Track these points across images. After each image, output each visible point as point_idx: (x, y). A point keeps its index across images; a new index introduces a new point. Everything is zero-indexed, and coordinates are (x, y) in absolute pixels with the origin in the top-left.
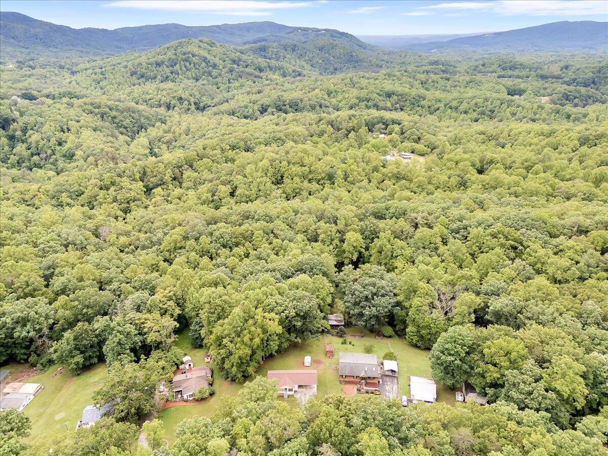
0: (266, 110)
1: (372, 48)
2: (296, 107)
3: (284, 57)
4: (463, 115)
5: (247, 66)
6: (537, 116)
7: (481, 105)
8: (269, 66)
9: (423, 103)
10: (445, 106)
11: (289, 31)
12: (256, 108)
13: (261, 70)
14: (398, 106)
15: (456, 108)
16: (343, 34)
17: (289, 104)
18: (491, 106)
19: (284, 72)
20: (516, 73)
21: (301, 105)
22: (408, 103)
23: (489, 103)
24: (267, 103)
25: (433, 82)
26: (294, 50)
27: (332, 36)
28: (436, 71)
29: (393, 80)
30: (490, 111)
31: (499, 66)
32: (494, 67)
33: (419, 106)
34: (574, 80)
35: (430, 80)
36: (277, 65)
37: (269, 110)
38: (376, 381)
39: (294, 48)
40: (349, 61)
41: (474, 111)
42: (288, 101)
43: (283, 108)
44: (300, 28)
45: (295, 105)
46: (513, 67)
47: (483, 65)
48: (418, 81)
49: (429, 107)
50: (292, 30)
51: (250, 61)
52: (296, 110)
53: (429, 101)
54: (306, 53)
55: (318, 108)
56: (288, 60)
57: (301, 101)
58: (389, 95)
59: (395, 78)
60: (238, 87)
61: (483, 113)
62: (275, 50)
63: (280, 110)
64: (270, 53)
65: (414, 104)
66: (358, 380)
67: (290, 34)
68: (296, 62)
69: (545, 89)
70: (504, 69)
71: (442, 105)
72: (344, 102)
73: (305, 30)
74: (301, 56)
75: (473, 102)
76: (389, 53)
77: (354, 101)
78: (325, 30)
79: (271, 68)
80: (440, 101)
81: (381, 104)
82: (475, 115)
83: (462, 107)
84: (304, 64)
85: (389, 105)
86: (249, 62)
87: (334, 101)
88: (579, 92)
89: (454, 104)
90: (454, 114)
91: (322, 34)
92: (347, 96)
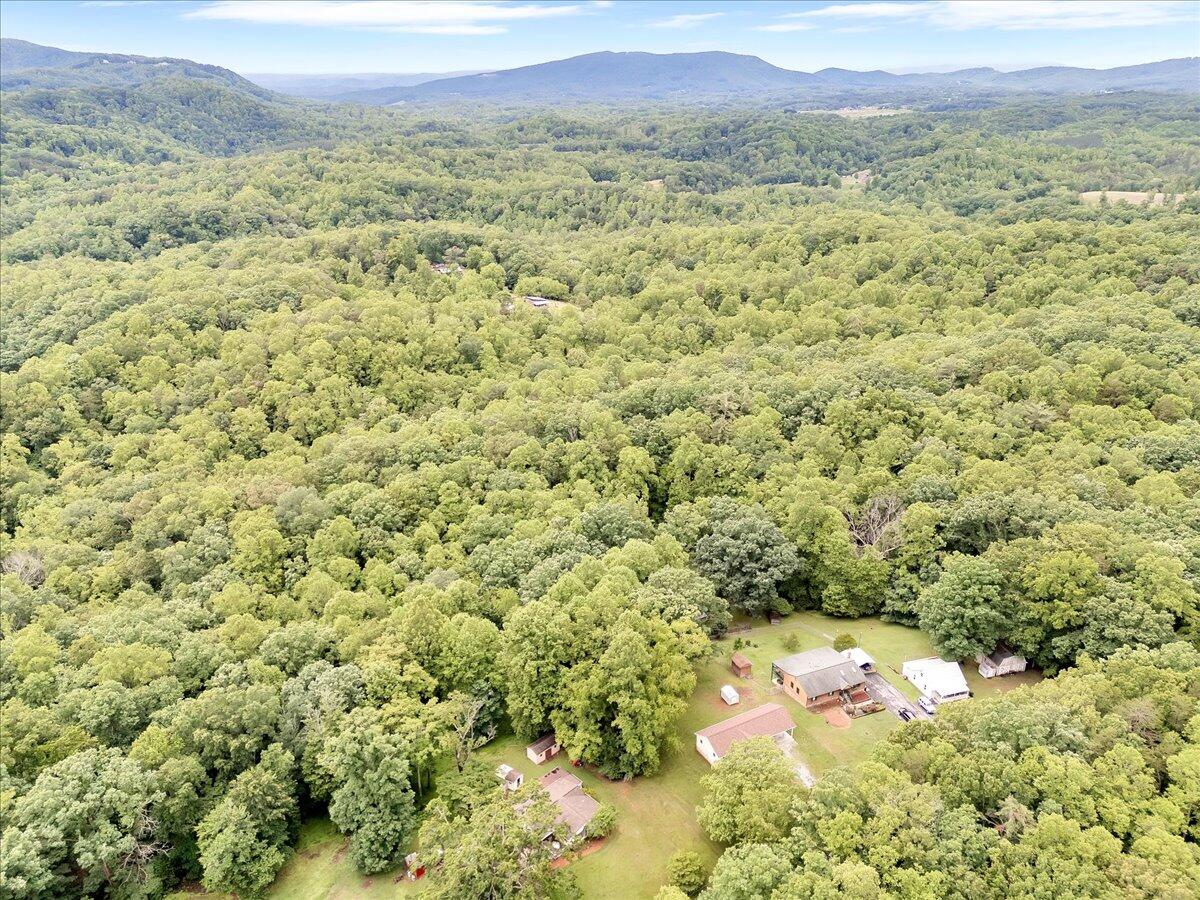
0: (144, 239)
1: (284, 100)
2: (216, 226)
3: (106, 121)
4: (549, 222)
5: (27, 143)
6: (671, 214)
7: (574, 200)
8: (85, 141)
9: (469, 202)
10: (512, 205)
11: (78, 61)
12: (118, 234)
13: (67, 150)
14: (425, 210)
15: (533, 209)
16: (209, 68)
17: (197, 221)
18: (591, 202)
19: (126, 153)
20: (580, 141)
21: (227, 222)
22: (441, 205)
23: (586, 195)
24: (145, 223)
25: (465, 162)
26: (123, 105)
27: (187, 72)
28: (446, 141)
29: (390, 161)
30: (593, 210)
31: (549, 130)
32: (540, 133)
33: (463, 209)
34: (676, 150)
35: (459, 160)
36: (104, 138)
37: (154, 237)
38: (861, 690)
39: (123, 100)
40: (254, 126)
41: (566, 211)
42: (193, 215)
43: (186, 229)
44: (106, 57)
45: (212, 223)
46: (571, 132)
47: (521, 129)
48: (438, 162)
49: (483, 210)
50: (86, 60)
51: (33, 130)
52: (218, 233)
53: (479, 197)
54: (154, 110)
55: (265, 224)
56: (117, 126)
57: (225, 211)
58: (403, 191)
59: (392, 158)
60: (26, 191)
61: (581, 215)
62: (80, 105)
63: (180, 235)
64: (68, 112)
65: (453, 206)
66: (836, 696)
67: (86, 70)
68: (138, 131)
69: (644, 167)
70: (558, 136)
71: (505, 204)
72: (314, 210)
73: (117, 59)
74: (143, 117)
75: (559, 196)
76: (327, 109)
77: (339, 206)
78: (166, 60)
79: (92, 147)
80: (498, 197)
81: (395, 209)
82: (570, 220)
83: (544, 205)
84: (158, 133)
85: (409, 210)
86: (31, 132)
87: (293, 207)
88: (700, 169)
89: (527, 201)
90: (532, 220)
91: (162, 69)
92: (317, 197)
